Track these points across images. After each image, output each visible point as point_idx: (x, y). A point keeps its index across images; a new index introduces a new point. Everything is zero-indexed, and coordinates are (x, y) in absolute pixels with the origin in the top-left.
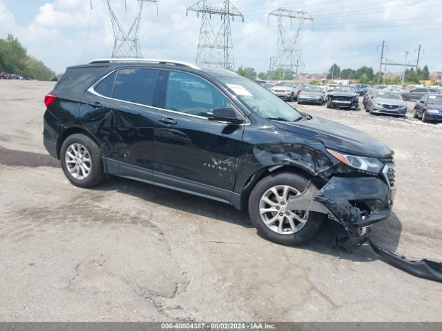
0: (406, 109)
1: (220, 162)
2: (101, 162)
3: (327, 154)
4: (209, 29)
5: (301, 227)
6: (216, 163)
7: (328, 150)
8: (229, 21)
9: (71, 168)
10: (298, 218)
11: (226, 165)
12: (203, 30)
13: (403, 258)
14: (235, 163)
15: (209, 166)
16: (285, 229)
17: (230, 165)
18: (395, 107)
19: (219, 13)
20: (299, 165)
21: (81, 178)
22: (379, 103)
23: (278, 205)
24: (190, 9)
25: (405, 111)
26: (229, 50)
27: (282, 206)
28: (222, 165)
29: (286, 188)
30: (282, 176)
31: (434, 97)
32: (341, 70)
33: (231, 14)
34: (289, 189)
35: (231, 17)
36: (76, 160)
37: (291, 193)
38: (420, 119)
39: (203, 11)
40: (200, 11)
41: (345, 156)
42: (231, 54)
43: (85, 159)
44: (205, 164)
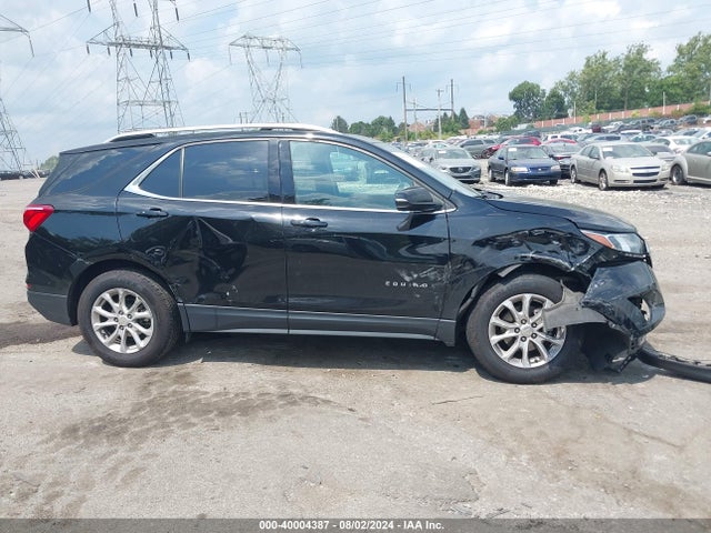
0: (480, 171)
1: (415, 276)
2: (176, 313)
3: (583, 238)
4: (131, 74)
5: (555, 352)
6: (407, 279)
7: (583, 231)
8: (165, 59)
9: (104, 336)
10: (550, 339)
11: (426, 280)
12: (122, 75)
13: (697, 363)
14: (441, 272)
15: (395, 284)
16: (532, 360)
17: (433, 278)
18: (466, 169)
19: (146, 46)
20: (547, 260)
21: (132, 350)
22: (443, 166)
23: (517, 325)
24: (92, 41)
25: (479, 174)
26: (173, 106)
27: (523, 326)
28: (419, 280)
29: (527, 297)
30: (519, 280)
31: (515, 150)
32: (349, 125)
33: (167, 48)
34: (532, 298)
35: (167, 52)
36: (115, 319)
37: (535, 305)
38: (502, 182)
39: (116, 45)
40: (112, 44)
41: (607, 236)
42: (177, 112)
43: (138, 315)
44: (387, 283)
